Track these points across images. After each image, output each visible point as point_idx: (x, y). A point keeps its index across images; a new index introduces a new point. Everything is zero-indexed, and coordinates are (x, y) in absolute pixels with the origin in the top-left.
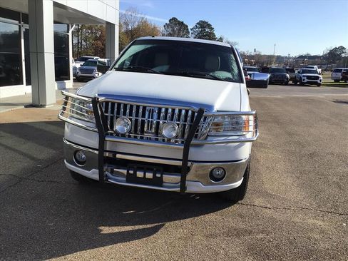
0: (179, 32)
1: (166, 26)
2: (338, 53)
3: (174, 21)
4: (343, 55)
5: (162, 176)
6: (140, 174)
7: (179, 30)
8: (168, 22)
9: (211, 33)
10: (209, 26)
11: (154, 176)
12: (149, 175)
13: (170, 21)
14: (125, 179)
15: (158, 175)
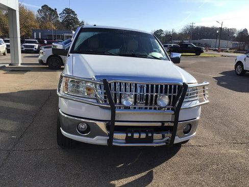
0: (50, 17)
1: (39, 11)
2: (159, 34)
3: (45, 7)
4: (162, 35)
5: (152, 135)
6: (136, 136)
7: (50, 14)
8: (41, 8)
9: (74, 18)
10: (73, 12)
11: (147, 135)
12: (143, 136)
13: (42, 7)
14: (125, 141)
15: (150, 135)
